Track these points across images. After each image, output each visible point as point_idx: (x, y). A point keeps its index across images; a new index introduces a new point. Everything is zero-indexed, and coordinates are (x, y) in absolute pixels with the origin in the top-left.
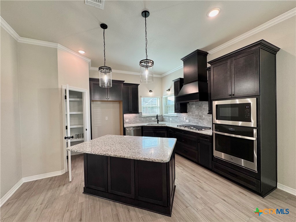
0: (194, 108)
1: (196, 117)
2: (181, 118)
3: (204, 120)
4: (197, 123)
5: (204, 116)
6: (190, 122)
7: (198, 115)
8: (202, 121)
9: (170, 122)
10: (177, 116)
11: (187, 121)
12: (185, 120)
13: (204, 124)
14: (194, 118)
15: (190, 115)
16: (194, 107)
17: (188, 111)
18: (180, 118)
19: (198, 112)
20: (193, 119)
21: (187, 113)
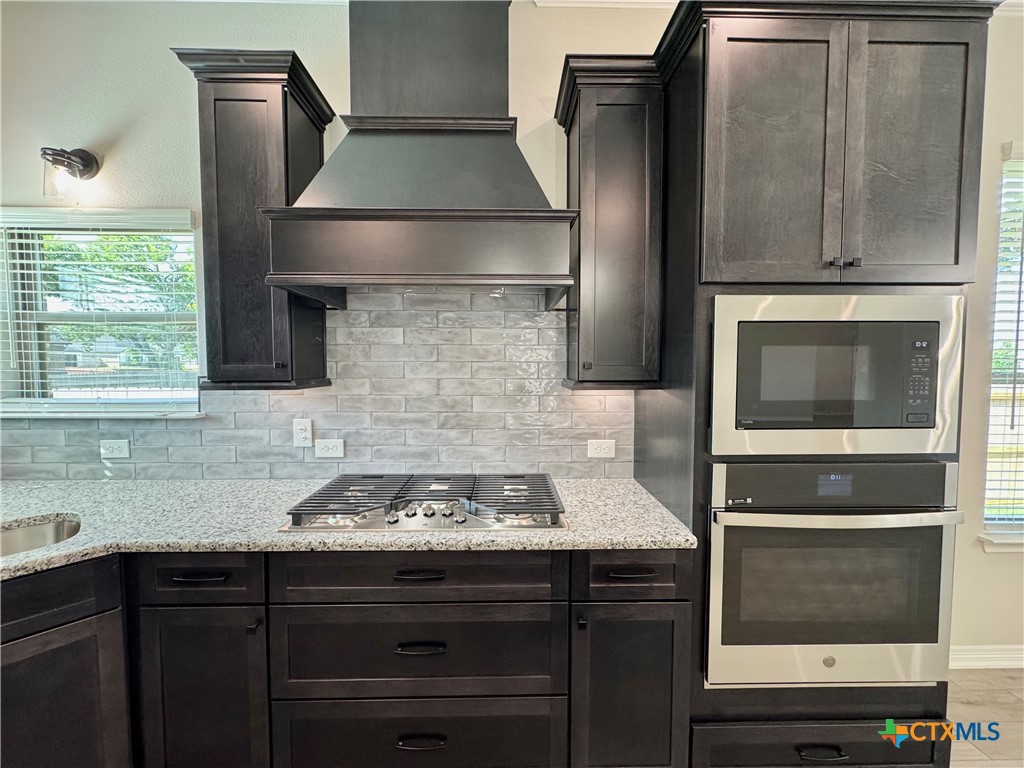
0: (396, 346)
1: (408, 415)
2: (252, 433)
3: (478, 427)
4: (424, 455)
5: (478, 405)
6: (357, 453)
7: (428, 400)
8: (467, 441)
9: (95, 475)
10: (206, 418)
11: (331, 447)
12: (301, 438)
13: (479, 458)
14: (391, 422)
15: (361, 399)
16: (399, 340)
17: (332, 368)
18: (242, 433)
19: (433, 375)
20: (388, 430)
21: (329, 383)
